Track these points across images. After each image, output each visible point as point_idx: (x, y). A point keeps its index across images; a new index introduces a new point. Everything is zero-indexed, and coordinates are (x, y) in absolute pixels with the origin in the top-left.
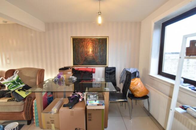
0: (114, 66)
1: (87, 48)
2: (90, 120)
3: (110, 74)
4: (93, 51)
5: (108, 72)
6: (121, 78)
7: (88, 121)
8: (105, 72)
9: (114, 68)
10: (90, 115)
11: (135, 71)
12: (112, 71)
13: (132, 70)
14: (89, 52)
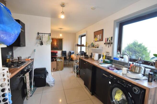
0: (65, 51)
1: (54, 43)
2: (58, 66)
3: (64, 54)
4: (56, 44)
5: (63, 53)
6: (68, 54)
7: (57, 66)
8: (62, 53)
9: (66, 51)
10: (58, 64)
11: (73, 52)
12: (65, 52)
13: (72, 52)
14: (55, 44)
